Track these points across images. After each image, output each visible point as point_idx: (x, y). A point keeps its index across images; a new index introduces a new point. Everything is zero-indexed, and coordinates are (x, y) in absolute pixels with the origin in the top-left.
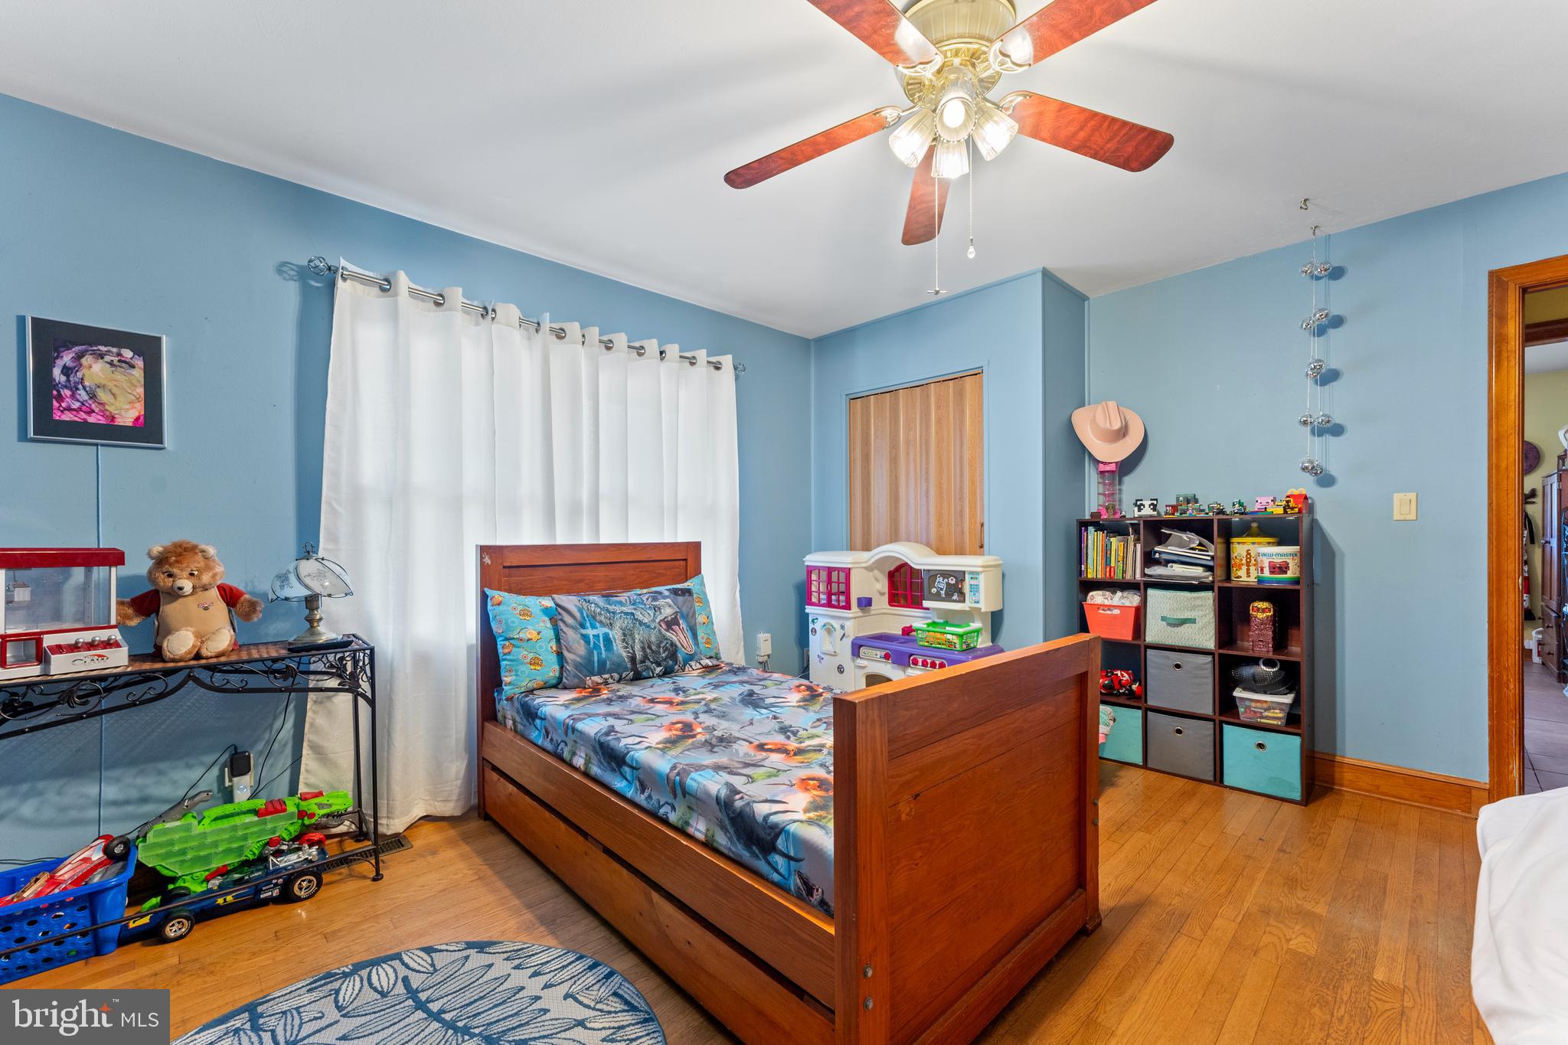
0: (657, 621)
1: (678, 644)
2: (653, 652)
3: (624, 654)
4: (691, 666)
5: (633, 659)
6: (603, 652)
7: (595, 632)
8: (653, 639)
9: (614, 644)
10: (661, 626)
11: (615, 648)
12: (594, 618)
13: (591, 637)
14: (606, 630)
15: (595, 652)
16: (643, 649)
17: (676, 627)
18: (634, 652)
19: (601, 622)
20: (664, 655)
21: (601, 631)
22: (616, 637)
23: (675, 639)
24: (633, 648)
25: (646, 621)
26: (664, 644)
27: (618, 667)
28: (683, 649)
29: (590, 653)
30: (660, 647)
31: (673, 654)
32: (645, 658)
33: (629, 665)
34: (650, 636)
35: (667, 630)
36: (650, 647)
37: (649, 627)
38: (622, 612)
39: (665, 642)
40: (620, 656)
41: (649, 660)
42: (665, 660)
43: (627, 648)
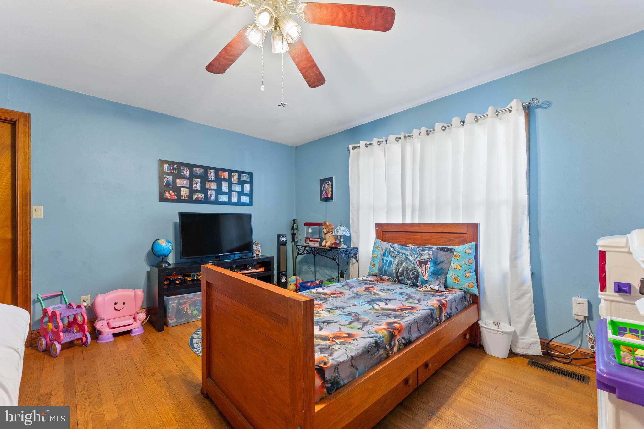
0: (416, 260)
1: (420, 273)
2: (407, 273)
3: (394, 270)
4: (426, 286)
5: (397, 273)
6: (387, 267)
7: (387, 259)
8: (410, 268)
9: (392, 265)
10: (416, 263)
11: (391, 267)
12: (389, 253)
13: (385, 260)
14: (392, 259)
15: (384, 266)
16: (403, 270)
17: (423, 265)
18: (399, 271)
19: (391, 255)
20: (411, 276)
21: (390, 259)
22: (395, 263)
23: (420, 270)
24: (399, 269)
25: (411, 259)
26: (413, 271)
27: (390, 275)
28: (422, 276)
29: (383, 266)
30: (411, 272)
31: (416, 278)
32: (402, 275)
33: (395, 276)
34: (409, 266)
35: (418, 266)
36: (406, 271)
37: (411, 262)
38: (404, 253)
39: (415, 270)
40: (392, 270)
41: (404, 276)
42: (411, 278)
43: (397, 268)
